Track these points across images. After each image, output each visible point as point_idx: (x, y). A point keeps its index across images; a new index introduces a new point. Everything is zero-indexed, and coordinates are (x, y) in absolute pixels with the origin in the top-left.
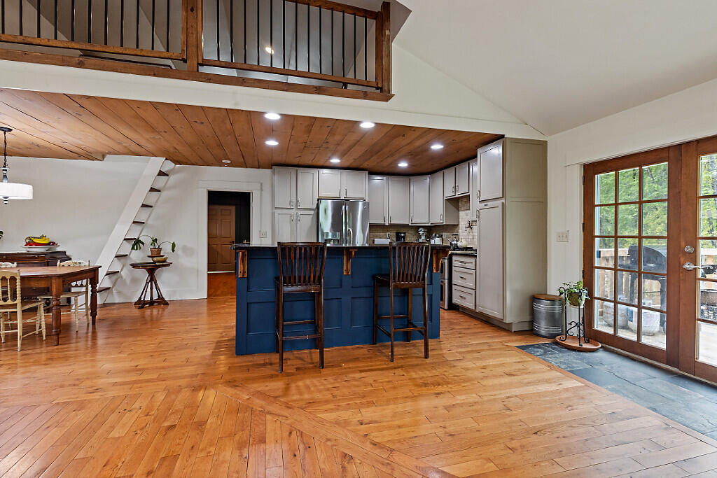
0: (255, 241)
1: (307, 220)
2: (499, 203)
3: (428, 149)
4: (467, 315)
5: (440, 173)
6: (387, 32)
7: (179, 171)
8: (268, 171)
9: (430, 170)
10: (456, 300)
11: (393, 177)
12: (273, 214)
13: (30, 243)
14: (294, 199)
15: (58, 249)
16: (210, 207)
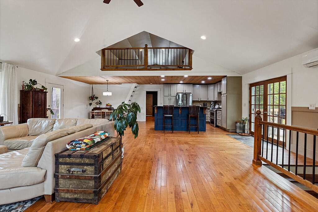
0: (159, 105)
1: (173, 99)
2: (225, 95)
3: (207, 79)
4: (223, 130)
5: (216, 84)
6: (191, 52)
7: (139, 86)
8: (163, 85)
9: (214, 83)
10: (218, 124)
11: (202, 85)
12: (164, 98)
13: (107, 105)
14: (169, 93)
15: (112, 107)
16: (147, 95)
